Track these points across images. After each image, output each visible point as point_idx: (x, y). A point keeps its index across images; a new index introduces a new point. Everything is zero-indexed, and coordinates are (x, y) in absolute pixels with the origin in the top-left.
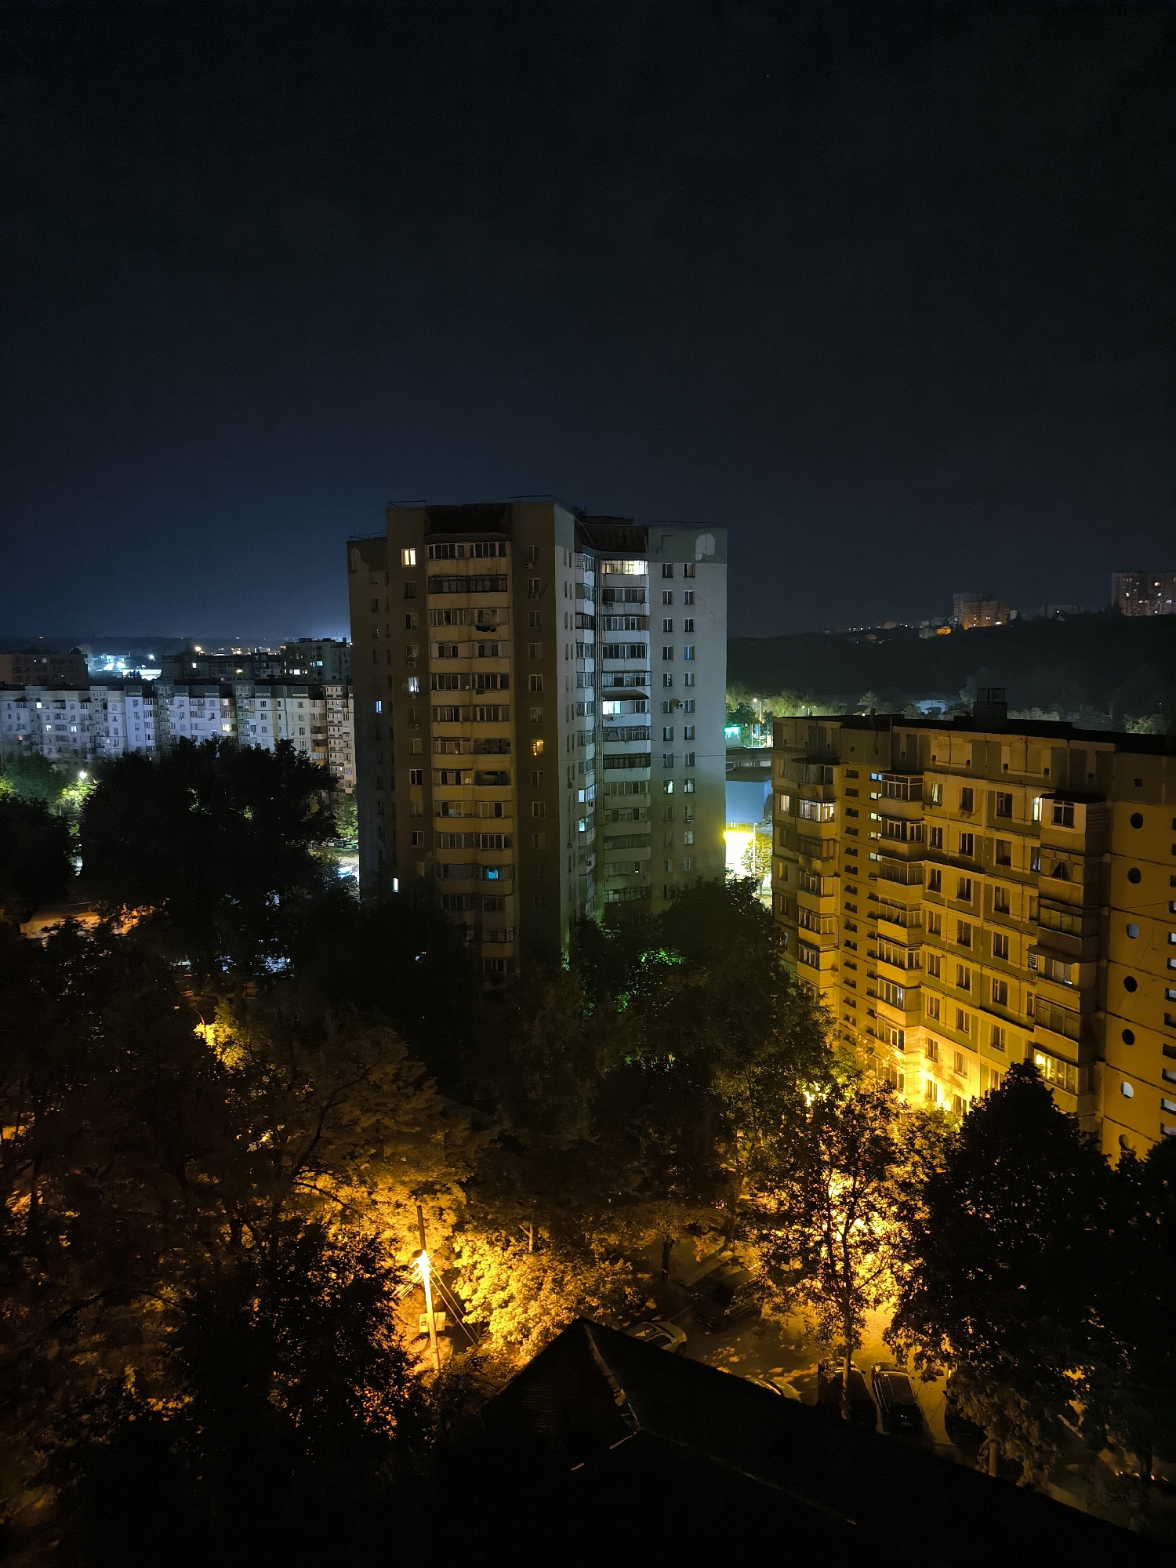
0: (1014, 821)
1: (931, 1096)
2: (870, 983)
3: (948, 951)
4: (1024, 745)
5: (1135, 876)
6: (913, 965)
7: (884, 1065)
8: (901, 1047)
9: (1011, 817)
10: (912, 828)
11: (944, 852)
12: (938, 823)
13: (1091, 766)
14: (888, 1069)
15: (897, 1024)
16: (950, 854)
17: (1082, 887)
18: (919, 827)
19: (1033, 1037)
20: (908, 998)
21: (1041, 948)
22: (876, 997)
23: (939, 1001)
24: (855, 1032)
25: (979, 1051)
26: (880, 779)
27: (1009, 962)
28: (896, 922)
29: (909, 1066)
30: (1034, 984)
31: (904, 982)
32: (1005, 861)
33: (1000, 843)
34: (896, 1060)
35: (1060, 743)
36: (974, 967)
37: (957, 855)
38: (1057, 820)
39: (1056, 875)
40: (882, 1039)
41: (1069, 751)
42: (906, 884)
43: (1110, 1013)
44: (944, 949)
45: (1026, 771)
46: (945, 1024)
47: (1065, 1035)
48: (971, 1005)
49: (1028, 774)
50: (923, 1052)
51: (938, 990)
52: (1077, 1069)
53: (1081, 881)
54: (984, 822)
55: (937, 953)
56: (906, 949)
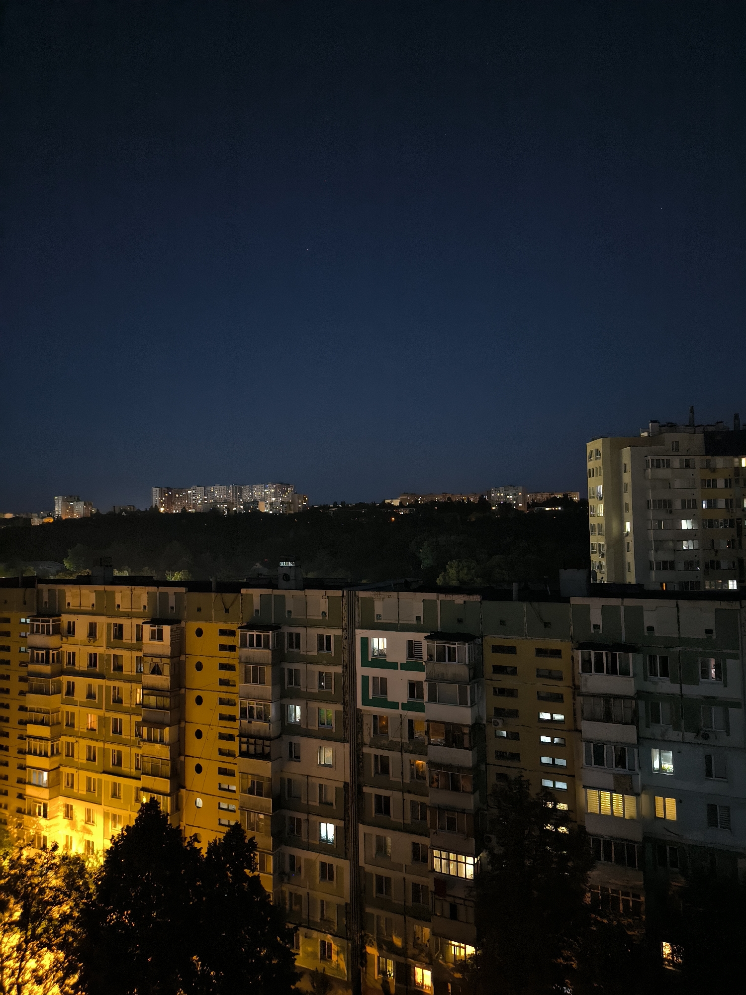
0: (124, 641)
1: (67, 847)
2: (20, 774)
3: (80, 737)
4: (131, 593)
5: (199, 667)
6: (55, 752)
7: (32, 834)
8: (45, 816)
9: (122, 638)
10: (53, 654)
11: (78, 669)
12: (72, 649)
13: (172, 602)
14: (34, 836)
15: (42, 799)
16: (81, 669)
17: (169, 677)
18: (58, 653)
19: (139, 784)
20: (51, 777)
21: (145, 722)
22: (25, 783)
23: (73, 775)
24: (7, 813)
25: (103, 804)
26: (28, 621)
27: (123, 736)
28: (42, 723)
29: (52, 828)
30: (140, 748)
31: (47, 767)
32: (119, 668)
33: (115, 657)
34: (41, 826)
35: (152, 589)
36: (98, 745)
37: (86, 669)
38: (153, 638)
39: (153, 672)
40: (29, 814)
41: (158, 593)
42: (49, 695)
43: (188, 756)
44: (77, 737)
45: (132, 608)
46: (78, 790)
47: (162, 777)
48: (97, 772)
49: (133, 610)
50: (61, 814)
51: (73, 767)
52: (169, 798)
53: (169, 675)
54: (105, 646)
55: (72, 740)
56: (50, 742)
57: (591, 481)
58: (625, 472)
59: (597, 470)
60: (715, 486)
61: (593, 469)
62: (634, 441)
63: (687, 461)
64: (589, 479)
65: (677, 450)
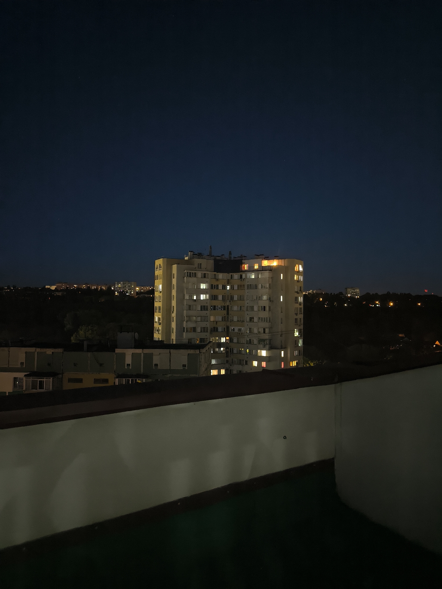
57: (156, 282)
58: (174, 278)
59: (159, 277)
60: (217, 288)
61: (158, 275)
62: (180, 261)
63: (205, 274)
64: (155, 281)
65: (201, 268)
